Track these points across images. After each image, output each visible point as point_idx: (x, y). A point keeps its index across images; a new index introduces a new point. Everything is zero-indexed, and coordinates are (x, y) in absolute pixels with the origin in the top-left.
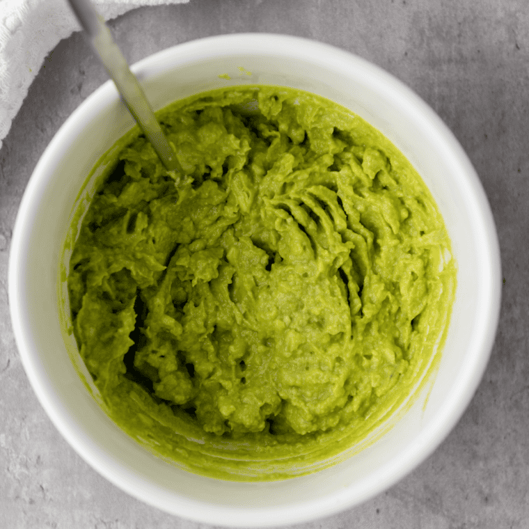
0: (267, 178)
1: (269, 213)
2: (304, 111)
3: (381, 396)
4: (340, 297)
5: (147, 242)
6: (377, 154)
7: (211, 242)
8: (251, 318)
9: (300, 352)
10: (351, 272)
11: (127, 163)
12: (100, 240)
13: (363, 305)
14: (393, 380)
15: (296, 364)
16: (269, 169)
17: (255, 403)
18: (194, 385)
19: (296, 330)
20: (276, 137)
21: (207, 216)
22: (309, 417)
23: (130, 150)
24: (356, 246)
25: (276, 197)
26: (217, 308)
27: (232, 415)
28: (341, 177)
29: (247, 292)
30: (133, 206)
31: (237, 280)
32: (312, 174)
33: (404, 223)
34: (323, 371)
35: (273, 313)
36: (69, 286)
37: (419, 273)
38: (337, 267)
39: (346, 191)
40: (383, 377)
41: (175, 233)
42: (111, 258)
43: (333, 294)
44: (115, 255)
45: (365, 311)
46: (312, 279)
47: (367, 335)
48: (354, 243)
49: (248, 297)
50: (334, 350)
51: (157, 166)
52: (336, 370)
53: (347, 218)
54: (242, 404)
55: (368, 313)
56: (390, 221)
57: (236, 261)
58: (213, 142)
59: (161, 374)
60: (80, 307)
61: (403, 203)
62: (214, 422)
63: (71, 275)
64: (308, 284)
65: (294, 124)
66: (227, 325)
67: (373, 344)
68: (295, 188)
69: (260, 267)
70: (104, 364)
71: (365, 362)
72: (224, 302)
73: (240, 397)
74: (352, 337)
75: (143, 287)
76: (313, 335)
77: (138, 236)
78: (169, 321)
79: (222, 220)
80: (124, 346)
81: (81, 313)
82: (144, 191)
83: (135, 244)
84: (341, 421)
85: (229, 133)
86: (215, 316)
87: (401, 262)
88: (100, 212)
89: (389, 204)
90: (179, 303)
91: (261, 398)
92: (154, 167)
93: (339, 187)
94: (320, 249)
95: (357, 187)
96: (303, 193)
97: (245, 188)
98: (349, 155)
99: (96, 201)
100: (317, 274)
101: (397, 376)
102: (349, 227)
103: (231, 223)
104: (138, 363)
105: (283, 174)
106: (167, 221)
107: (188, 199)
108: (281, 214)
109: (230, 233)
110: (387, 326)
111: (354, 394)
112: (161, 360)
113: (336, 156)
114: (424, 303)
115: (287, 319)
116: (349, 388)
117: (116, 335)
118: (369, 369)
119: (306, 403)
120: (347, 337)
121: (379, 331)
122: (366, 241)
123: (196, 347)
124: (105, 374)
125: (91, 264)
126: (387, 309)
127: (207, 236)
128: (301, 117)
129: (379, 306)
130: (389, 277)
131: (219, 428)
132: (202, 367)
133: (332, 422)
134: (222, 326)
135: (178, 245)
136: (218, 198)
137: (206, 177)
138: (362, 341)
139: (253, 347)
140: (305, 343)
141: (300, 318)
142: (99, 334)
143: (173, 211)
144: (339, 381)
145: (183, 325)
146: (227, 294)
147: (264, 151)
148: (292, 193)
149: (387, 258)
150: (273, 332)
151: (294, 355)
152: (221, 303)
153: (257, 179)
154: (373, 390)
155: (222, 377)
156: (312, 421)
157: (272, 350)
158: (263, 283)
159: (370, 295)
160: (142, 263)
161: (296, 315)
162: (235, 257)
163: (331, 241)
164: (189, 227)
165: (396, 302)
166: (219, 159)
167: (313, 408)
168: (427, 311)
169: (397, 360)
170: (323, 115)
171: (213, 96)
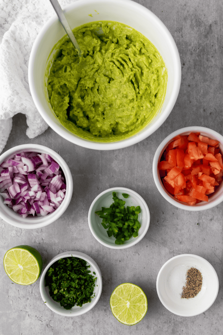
0: (107, 53)
1: (108, 64)
2: (116, 31)
3: (147, 118)
4: (132, 88)
5: (71, 75)
6: (140, 42)
7: (91, 77)
8: (105, 98)
9: (121, 106)
10: (135, 81)
11: (63, 51)
12: (56, 75)
13: (139, 91)
14: (150, 112)
15: (120, 110)
16: (107, 51)
17: (108, 123)
18: (89, 122)
19: (119, 99)
20: (108, 41)
21: (89, 68)
22: (125, 126)
23: (63, 46)
24: (136, 73)
25: (110, 58)
26: (94, 97)
27: (101, 127)
28: (129, 51)
29: (103, 90)
30: (65, 64)
31: (100, 87)
32: (120, 50)
33: (150, 64)
34: (128, 111)
35: (112, 94)
36: (48, 89)
37: (156, 79)
38: (130, 79)
39: (131, 55)
40: (147, 112)
41: (79, 74)
42: (60, 81)
43: (129, 87)
44: (61, 80)
45: (140, 92)
46: (123, 83)
47: (141, 100)
48: (135, 71)
49: (104, 91)
50: (131, 104)
51: (72, 51)
52: (132, 111)
53: (132, 65)
54: (104, 124)
55: (141, 92)
56: (146, 63)
57: (99, 82)
58: (89, 41)
59: (78, 117)
60: (51, 95)
61: (149, 58)
62: (96, 132)
63: (48, 86)
64: (122, 85)
65: (114, 37)
66: (98, 102)
67: (143, 103)
68: (116, 55)
69: (106, 82)
70: (60, 112)
71: (141, 108)
72: (96, 95)
73: (103, 122)
74: (137, 100)
75: (71, 91)
76: (125, 100)
77: (68, 73)
78: (80, 100)
79: (94, 69)
80: (66, 106)
81: (52, 97)
82: (69, 59)
83: (67, 75)
84: (135, 127)
85: (93, 38)
86: (94, 99)
87: (150, 76)
88: (55, 67)
89: (145, 58)
90: (82, 97)
91: (110, 122)
92: (71, 52)
93: (129, 54)
94: (124, 74)
95: (135, 54)
96: (118, 57)
97: (100, 57)
98: (131, 45)
99: (54, 63)
100: (124, 81)
101: (151, 111)
102: (133, 67)
103: (96, 70)
104: (71, 114)
105: (111, 49)
106: (77, 69)
107: (83, 62)
108: (112, 63)
109: (96, 73)
110: (147, 97)
111: (138, 118)
112: (78, 113)
113: (127, 45)
114: (158, 88)
115: (116, 96)
116: (137, 116)
117: (64, 104)
118: (143, 110)
119: (124, 122)
120: (135, 100)
121: (145, 99)
122: (139, 71)
123: (89, 109)
124: (61, 115)
125: (54, 82)
126: (147, 92)
127: (89, 75)
128: (116, 33)
129: (144, 91)
130: (147, 82)
131: (98, 133)
132: (91, 115)
133: (133, 127)
134: (96, 102)
135: (81, 78)
136: (92, 62)
137: (88, 55)
138: (140, 102)
139: (106, 108)
140: (122, 103)
141: (120, 96)
142: (58, 104)
143: (78, 66)
144: (134, 114)
145: (84, 102)
146: (97, 92)
147: (105, 45)
148: (115, 57)
149: (146, 76)
150: (112, 101)
151: (119, 108)
152: (95, 95)
153: (104, 54)
154: (144, 116)
155: (97, 117)
156: (126, 127)
157: (112, 108)
158: (108, 87)
159: (141, 88)
160: (70, 82)
161: (119, 95)
162: (98, 80)
163: (128, 71)
164: (84, 72)
165: (149, 90)
166: (91, 48)
167: (126, 123)
168: (159, 91)
169: (151, 107)
170: (122, 31)
171: (88, 26)
